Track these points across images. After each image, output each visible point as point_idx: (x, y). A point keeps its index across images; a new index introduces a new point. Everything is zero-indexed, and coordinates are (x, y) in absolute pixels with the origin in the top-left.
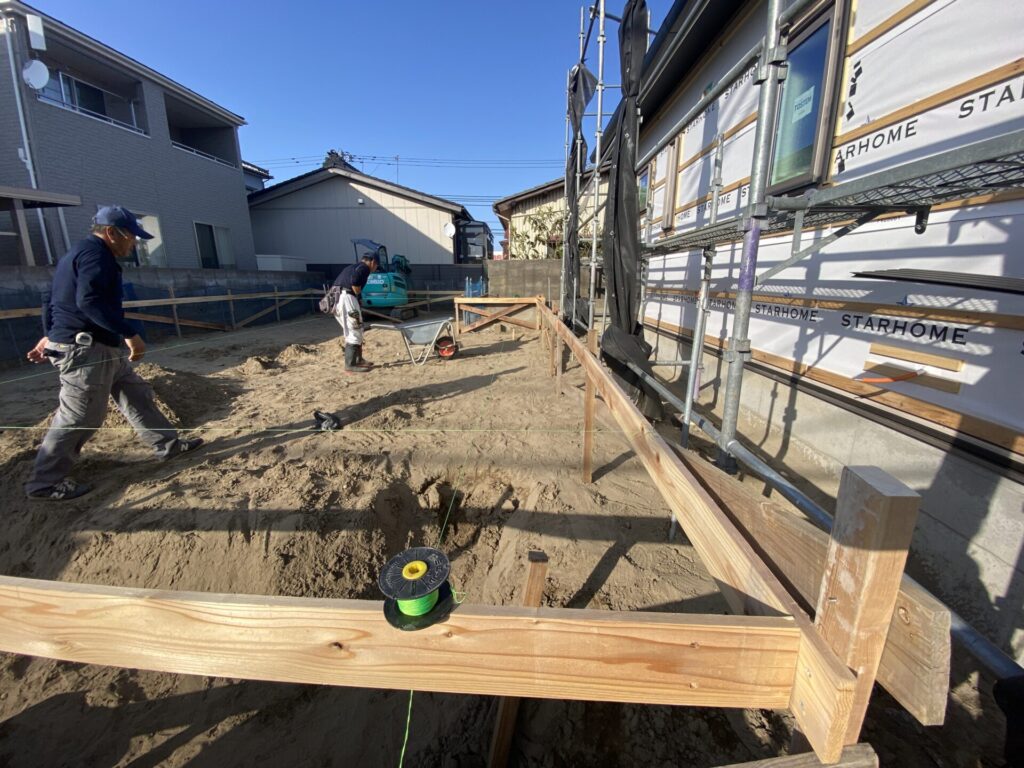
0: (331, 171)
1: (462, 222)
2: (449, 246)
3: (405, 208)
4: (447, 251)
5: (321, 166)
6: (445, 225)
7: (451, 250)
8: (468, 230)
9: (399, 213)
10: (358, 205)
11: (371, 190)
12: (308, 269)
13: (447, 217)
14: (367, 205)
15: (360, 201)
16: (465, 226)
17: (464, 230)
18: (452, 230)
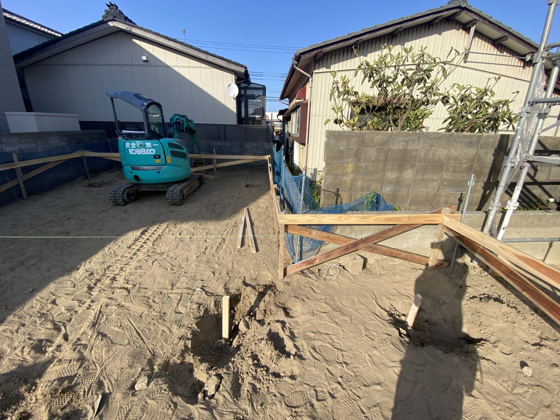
0: (111, 24)
1: (243, 85)
2: (232, 106)
3: (189, 67)
4: (231, 111)
5: (101, 19)
6: (229, 85)
7: (235, 110)
8: (249, 92)
9: (183, 72)
10: (142, 63)
11: (155, 48)
12: (82, 128)
13: (231, 78)
14: (152, 62)
15: (144, 58)
16: (246, 88)
17: (245, 92)
18: (235, 91)
